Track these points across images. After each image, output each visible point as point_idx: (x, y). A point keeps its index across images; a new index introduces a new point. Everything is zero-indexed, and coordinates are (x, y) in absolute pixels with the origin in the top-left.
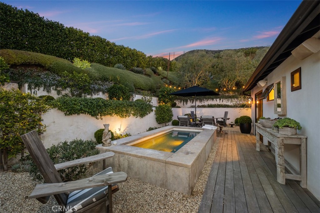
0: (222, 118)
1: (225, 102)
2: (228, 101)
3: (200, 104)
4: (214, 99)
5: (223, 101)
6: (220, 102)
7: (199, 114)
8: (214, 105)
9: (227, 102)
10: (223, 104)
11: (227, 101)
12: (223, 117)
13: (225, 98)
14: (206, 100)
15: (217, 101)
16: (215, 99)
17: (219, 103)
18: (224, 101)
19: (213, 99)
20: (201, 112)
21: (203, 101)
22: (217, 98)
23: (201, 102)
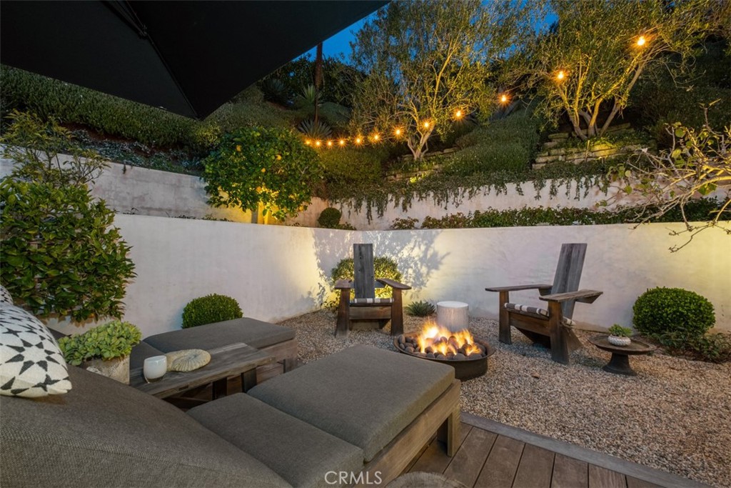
0: (545, 290)
1: (566, 195)
2: (582, 191)
3: (439, 213)
4: (508, 186)
5: (553, 192)
6: (538, 197)
7: (421, 260)
8: (504, 214)
9: (577, 198)
10: (554, 207)
11: (578, 189)
12: (549, 280)
13: (569, 176)
14: (467, 194)
15: (520, 191)
16: (511, 187)
17: (534, 205)
18: (562, 190)
19: (500, 184)
20: (427, 250)
21: (451, 200)
22: (524, 180)
23: (444, 203)
